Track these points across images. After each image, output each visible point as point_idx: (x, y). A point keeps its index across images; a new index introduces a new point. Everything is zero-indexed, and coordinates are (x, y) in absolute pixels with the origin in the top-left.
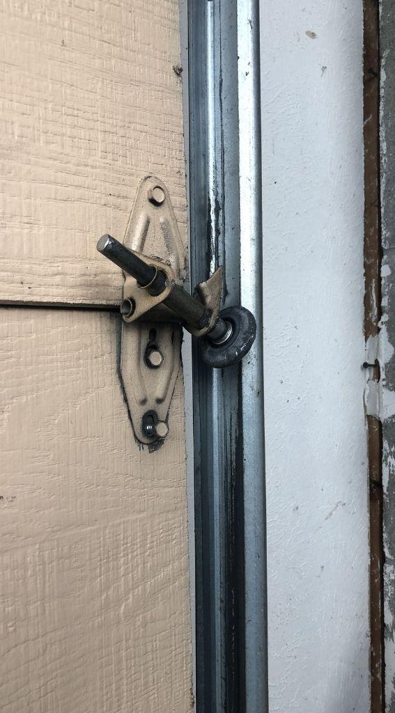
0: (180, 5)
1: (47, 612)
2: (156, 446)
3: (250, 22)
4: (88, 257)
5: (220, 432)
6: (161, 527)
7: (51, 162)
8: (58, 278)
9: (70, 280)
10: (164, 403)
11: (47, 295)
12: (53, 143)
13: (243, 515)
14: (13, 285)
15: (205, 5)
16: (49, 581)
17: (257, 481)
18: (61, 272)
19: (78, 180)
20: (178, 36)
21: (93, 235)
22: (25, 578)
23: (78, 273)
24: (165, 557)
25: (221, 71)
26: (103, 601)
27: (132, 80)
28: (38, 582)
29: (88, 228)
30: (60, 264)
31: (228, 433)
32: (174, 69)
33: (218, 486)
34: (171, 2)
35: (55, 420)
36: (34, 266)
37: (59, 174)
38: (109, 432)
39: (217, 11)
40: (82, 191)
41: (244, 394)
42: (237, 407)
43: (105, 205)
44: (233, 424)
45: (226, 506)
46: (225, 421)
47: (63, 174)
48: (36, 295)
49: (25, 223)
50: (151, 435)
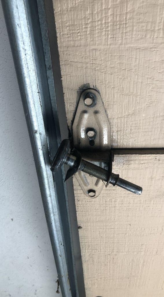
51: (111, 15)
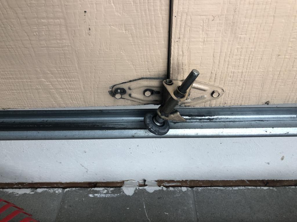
0: (295, 104)
1: (42, 48)
2: (111, 94)
3: (288, 133)
4: (190, 66)
5: (117, 120)
6: (78, 96)
7: (230, 50)
8: (181, 53)
9: (180, 58)
10: (129, 97)
11: (174, 49)
12: (238, 51)
13: (83, 130)
14: (178, 35)
15: (295, 114)
16: (55, 49)
17: (97, 136)
18: (184, 54)
19: (222, 62)
20: (282, 103)
21: (199, 68)
22: (56, 39)
23: (183, 61)
24: (65, 97)
25: (267, 121)
26: (47, 72)
27: (264, 84)
28: (55, 45)
29: (202, 65)
30: (187, 54)
31: (117, 124)
32: (268, 101)
33: (95, 119)
34: (296, 100)
35: (122, 52)
36: (186, 43)
37: (225, 54)
38: (117, 74)
39: (293, 119)
40: (218, 63)
41: (133, 130)
42: (127, 127)
43: (212, 73)
44: (121, 126)
45: (86, 123)
46: (122, 122)
47: (224, 55)
48: (174, 44)
49: (204, 39)
50: (116, 92)
51: (60, 79)
